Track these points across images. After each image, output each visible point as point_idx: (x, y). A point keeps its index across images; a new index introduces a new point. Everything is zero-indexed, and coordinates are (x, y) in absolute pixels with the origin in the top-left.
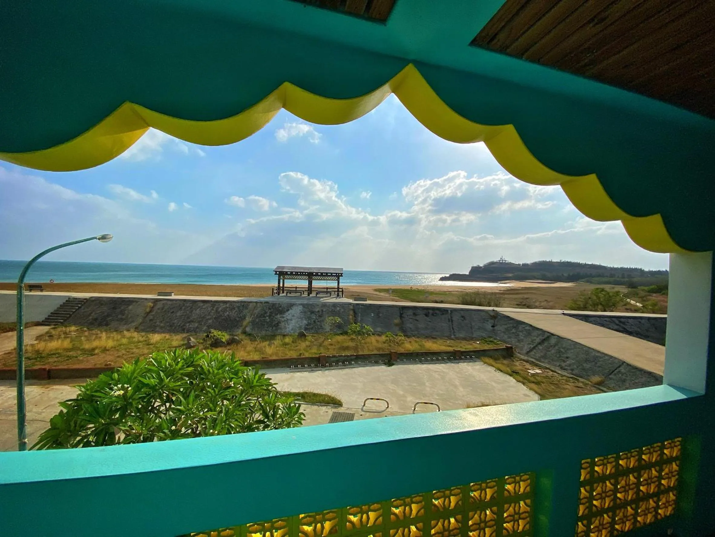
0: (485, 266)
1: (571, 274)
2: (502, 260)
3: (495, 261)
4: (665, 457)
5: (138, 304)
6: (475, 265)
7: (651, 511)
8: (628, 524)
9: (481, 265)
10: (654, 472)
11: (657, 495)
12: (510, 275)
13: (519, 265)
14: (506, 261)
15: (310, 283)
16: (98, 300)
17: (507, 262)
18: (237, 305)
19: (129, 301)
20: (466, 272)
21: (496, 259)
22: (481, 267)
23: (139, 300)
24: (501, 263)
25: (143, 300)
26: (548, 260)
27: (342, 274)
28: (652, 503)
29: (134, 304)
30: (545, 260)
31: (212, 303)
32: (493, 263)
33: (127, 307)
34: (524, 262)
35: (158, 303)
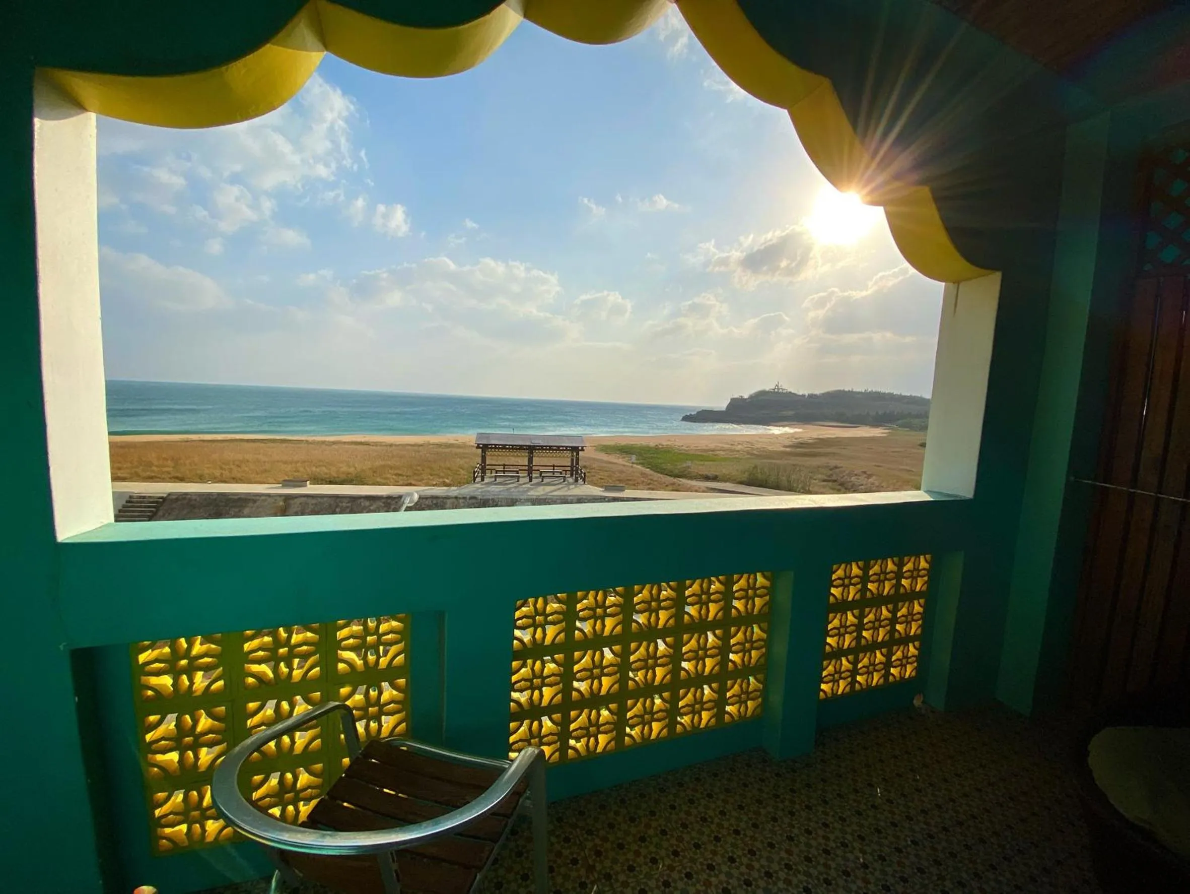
0: (751, 397)
1: (880, 413)
2: (778, 389)
3: (767, 389)
4: (902, 590)
5: (255, 505)
6: (736, 396)
7: (877, 668)
8: (842, 684)
9: (746, 396)
10: (884, 611)
11: (889, 644)
12: (791, 413)
13: (803, 396)
14: (783, 389)
15: (530, 460)
16: (185, 499)
17: (785, 391)
18: (427, 502)
19: (240, 499)
20: (722, 405)
21: (769, 387)
22: (746, 399)
23: (258, 498)
24: (777, 393)
25: (263, 498)
26: (847, 389)
27: (582, 447)
28: (879, 657)
29: (251, 504)
30: (842, 389)
31: (383, 500)
32: (763, 393)
33: (240, 511)
34: (810, 392)
35: (292, 502)
